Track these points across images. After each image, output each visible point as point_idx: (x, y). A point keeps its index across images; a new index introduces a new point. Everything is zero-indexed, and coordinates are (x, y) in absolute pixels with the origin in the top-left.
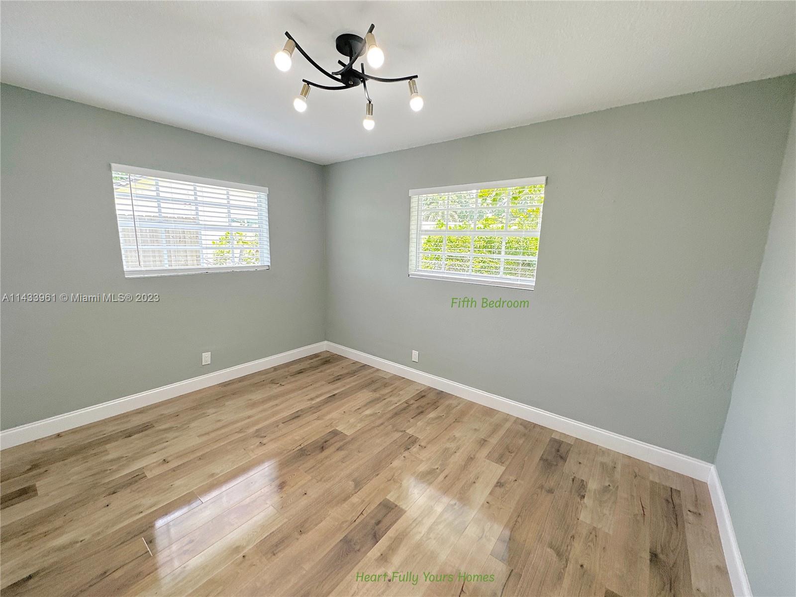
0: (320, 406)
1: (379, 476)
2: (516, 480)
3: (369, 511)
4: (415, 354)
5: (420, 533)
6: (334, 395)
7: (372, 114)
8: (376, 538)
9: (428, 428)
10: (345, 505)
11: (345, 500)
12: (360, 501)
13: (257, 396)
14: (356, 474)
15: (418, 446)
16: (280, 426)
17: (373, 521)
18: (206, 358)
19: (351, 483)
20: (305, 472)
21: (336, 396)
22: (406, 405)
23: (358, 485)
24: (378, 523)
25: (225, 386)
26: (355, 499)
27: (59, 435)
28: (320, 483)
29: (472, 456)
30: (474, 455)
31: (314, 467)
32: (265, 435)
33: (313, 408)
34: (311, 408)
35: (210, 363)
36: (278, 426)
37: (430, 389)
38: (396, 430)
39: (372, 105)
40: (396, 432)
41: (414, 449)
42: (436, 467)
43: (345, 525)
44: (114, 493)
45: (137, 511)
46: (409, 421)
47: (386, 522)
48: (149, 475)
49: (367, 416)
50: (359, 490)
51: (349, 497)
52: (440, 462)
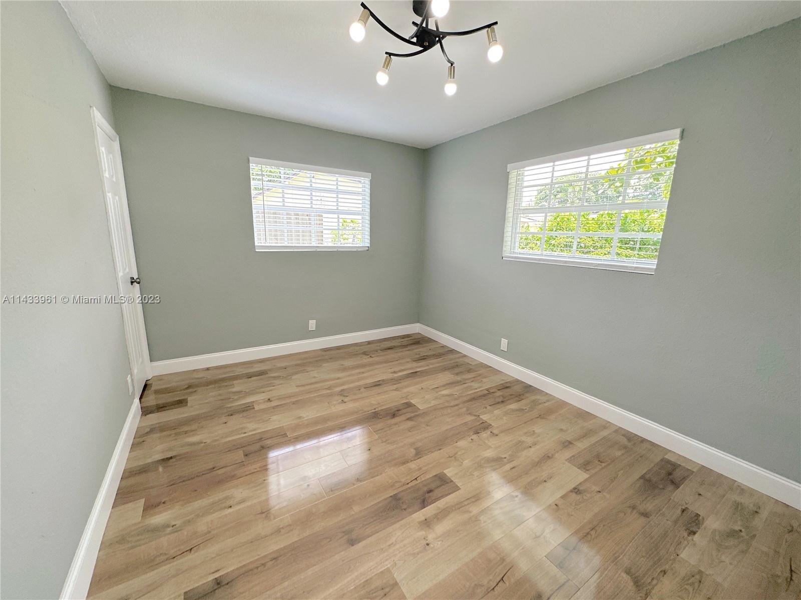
0: (400, 379)
1: (442, 451)
2: (600, 492)
3: (423, 479)
4: (504, 343)
5: (470, 512)
6: (416, 372)
7: (454, 78)
8: (424, 504)
9: (504, 418)
10: (403, 468)
11: (404, 463)
12: (417, 468)
13: (348, 363)
14: (419, 444)
15: (489, 433)
16: (362, 390)
17: (425, 489)
18: (312, 324)
19: (413, 452)
20: (374, 432)
21: (418, 373)
22: (487, 392)
23: (419, 454)
24: (430, 491)
25: (325, 351)
26: (413, 465)
27: (208, 369)
28: (384, 444)
29: (550, 455)
30: (552, 455)
31: (382, 429)
32: (347, 395)
33: (393, 380)
34: (392, 379)
35: (314, 329)
36: (360, 390)
37: (518, 382)
38: (469, 414)
39: (454, 67)
40: (469, 415)
41: (485, 435)
42: (503, 456)
43: (397, 485)
44: (232, 415)
45: (244, 431)
46: (486, 408)
47: (437, 493)
48: (257, 408)
49: (443, 395)
50: (418, 459)
51: (408, 462)
52: (510, 453)
